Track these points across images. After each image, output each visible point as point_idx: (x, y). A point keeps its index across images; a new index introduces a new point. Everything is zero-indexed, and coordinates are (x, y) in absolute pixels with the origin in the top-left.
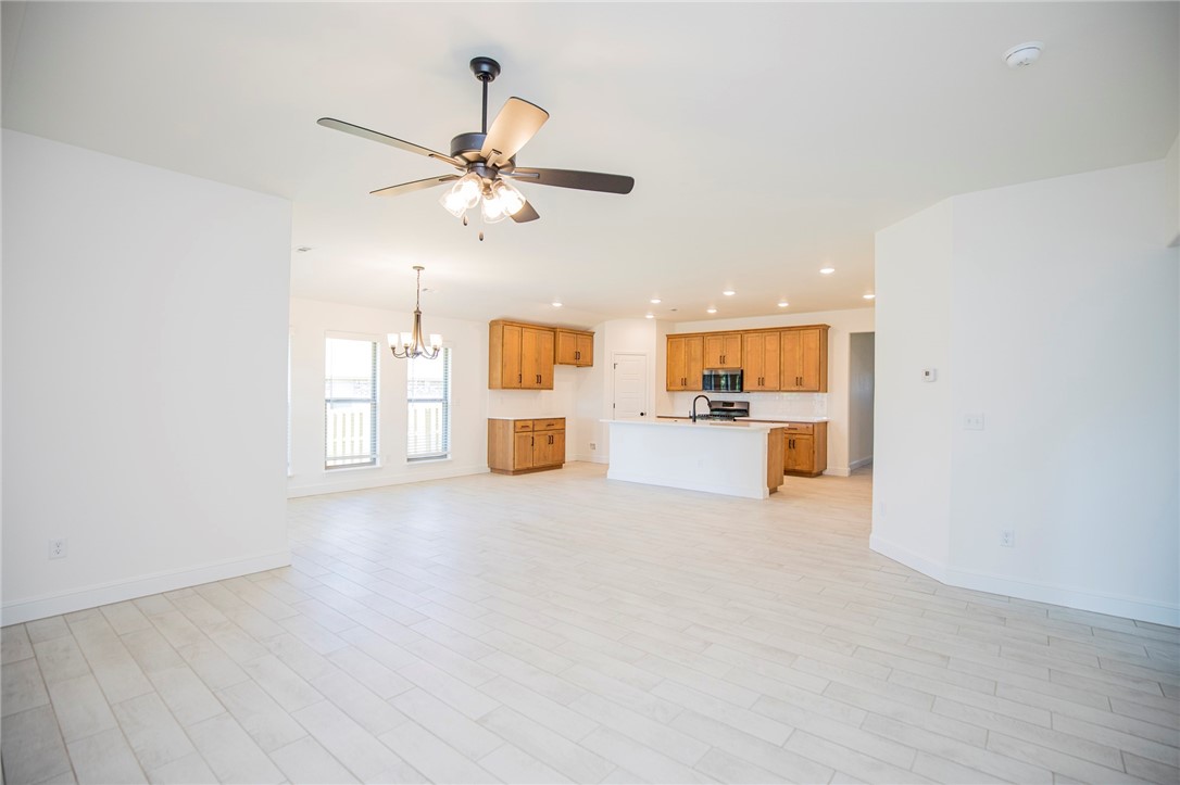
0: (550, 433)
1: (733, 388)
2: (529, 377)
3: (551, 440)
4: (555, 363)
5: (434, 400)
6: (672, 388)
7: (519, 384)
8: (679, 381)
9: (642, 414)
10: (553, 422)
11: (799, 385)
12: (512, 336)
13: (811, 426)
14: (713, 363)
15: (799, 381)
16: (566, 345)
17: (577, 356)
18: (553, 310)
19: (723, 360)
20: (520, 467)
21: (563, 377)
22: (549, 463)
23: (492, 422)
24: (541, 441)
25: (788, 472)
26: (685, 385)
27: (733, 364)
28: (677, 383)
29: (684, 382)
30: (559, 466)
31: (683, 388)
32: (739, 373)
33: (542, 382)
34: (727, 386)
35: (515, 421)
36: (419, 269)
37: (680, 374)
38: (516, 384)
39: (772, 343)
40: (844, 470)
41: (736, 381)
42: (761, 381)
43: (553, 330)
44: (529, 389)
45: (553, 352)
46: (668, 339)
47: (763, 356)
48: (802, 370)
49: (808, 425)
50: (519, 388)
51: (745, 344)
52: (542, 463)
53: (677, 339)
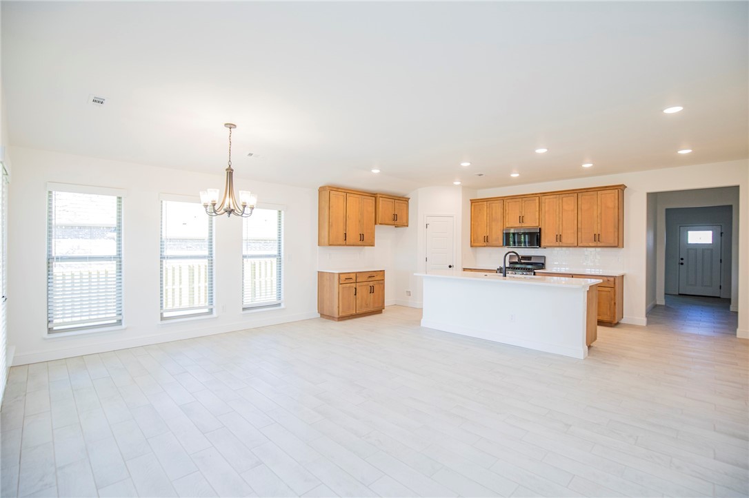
0: (371, 284)
1: (532, 244)
2: (353, 236)
3: (372, 290)
4: (375, 224)
5: (269, 256)
6: (475, 244)
7: (345, 241)
8: (481, 239)
9: (450, 267)
10: (374, 274)
11: (597, 241)
12: (337, 200)
13: (612, 279)
14: (513, 224)
15: (597, 238)
16: (385, 208)
17: (395, 217)
18: (372, 177)
19: (521, 219)
20: (344, 314)
21: (384, 235)
22: (371, 309)
23: (321, 274)
24: (363, 291)
26: (487, 242)
27: (531, 223)
28: (479, 241)
29: (486, 239)
30: (379, 311)
31: (485, 244)
32: (537, 231)
33: (365, 240)
34: (525, 242)
35: (339, 274)
36: (231, 126)
37: (482, 233)
38: (341, 240)
39: (569, 204)
40: (641, 319)
41: (535, 239)
42: (559, 238)
43: (374, 195)
44: (353, 245)
45: (374, 214)
46: (472, 203)
47: (561, 215)
48: (599, 227)
49: (609, 279)
50: (344, 245)
51: (543, 205)
52: (364, 310)
53: (480, 203)
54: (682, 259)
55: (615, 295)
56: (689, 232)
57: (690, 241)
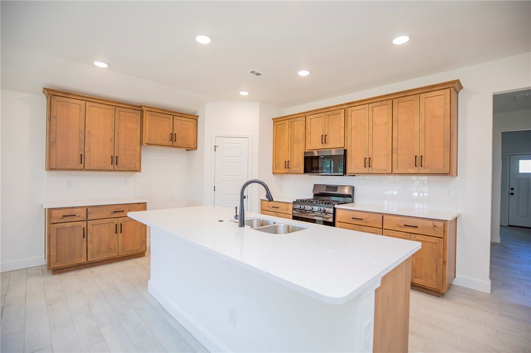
1: (336, 171)
2: (97, 158)
3: (119, 229)
4: (141, 144)
6: (277, 171)
8: (283, 164)
11: (419, 166)
13: (441, 224)
14: (315, 146)
15: (418, 161)
16: (157, 126)
17: (173, 137)
19: (324, 139)
20: (61, 265)
22: (118, 253)
24: (102, 231)
25: (415, 286)
26: (288, 168)
27: (334, 145)
28: (281, 166)
29: (287, 165)
31: (286, 170)
32: (342, 153)
34: (330, 168)
35: (51, 210)
37: (284, 157)
38: (75, 164)
39: (381, 115)
41: (340, 163)
42: (368, 162)
43: (139, 109)
44: (101, 170)
45: (138, 132)
46: (274, 122)
47: (370, 131)
48: (422, 146)
49: (435, 223)
50: (81, 170)
51: (349, 119)
52: (105, 256)
53: (282, 122)
54: (512, 189)
55: (444, 249)
56: (520, 161)
57: (521, 170)
